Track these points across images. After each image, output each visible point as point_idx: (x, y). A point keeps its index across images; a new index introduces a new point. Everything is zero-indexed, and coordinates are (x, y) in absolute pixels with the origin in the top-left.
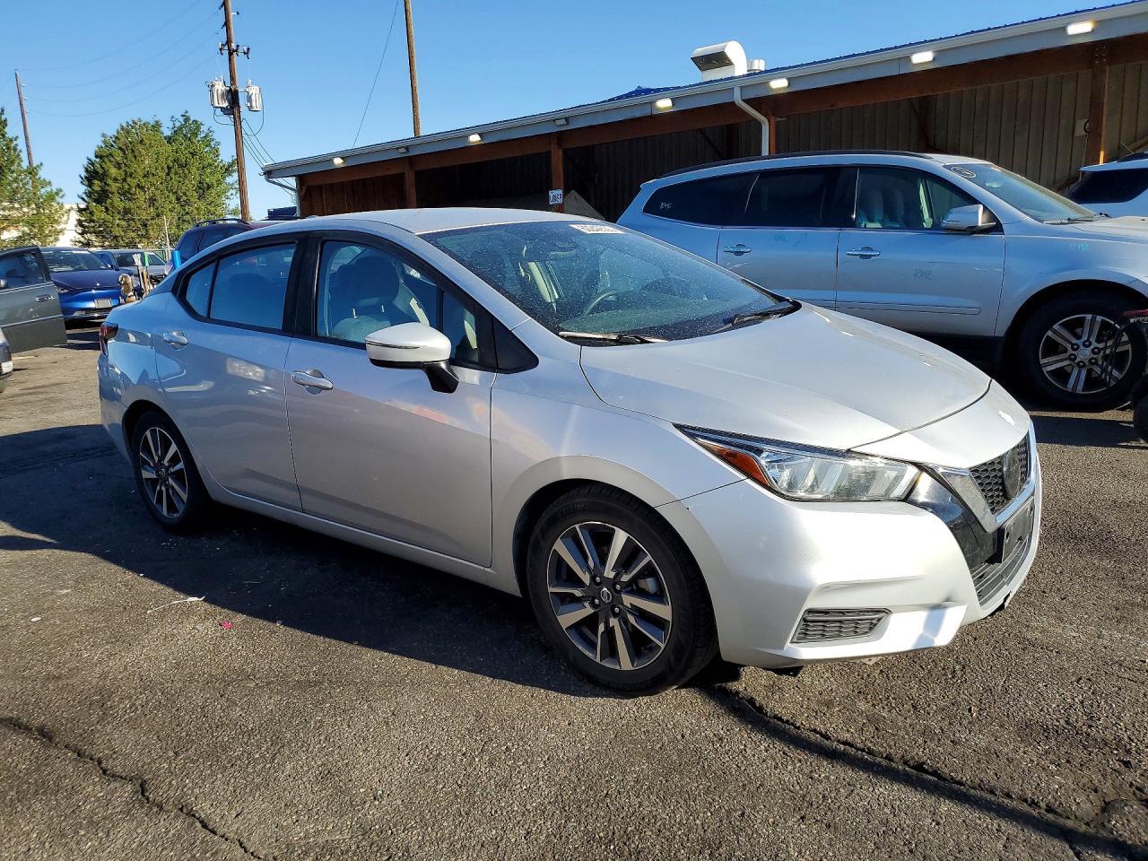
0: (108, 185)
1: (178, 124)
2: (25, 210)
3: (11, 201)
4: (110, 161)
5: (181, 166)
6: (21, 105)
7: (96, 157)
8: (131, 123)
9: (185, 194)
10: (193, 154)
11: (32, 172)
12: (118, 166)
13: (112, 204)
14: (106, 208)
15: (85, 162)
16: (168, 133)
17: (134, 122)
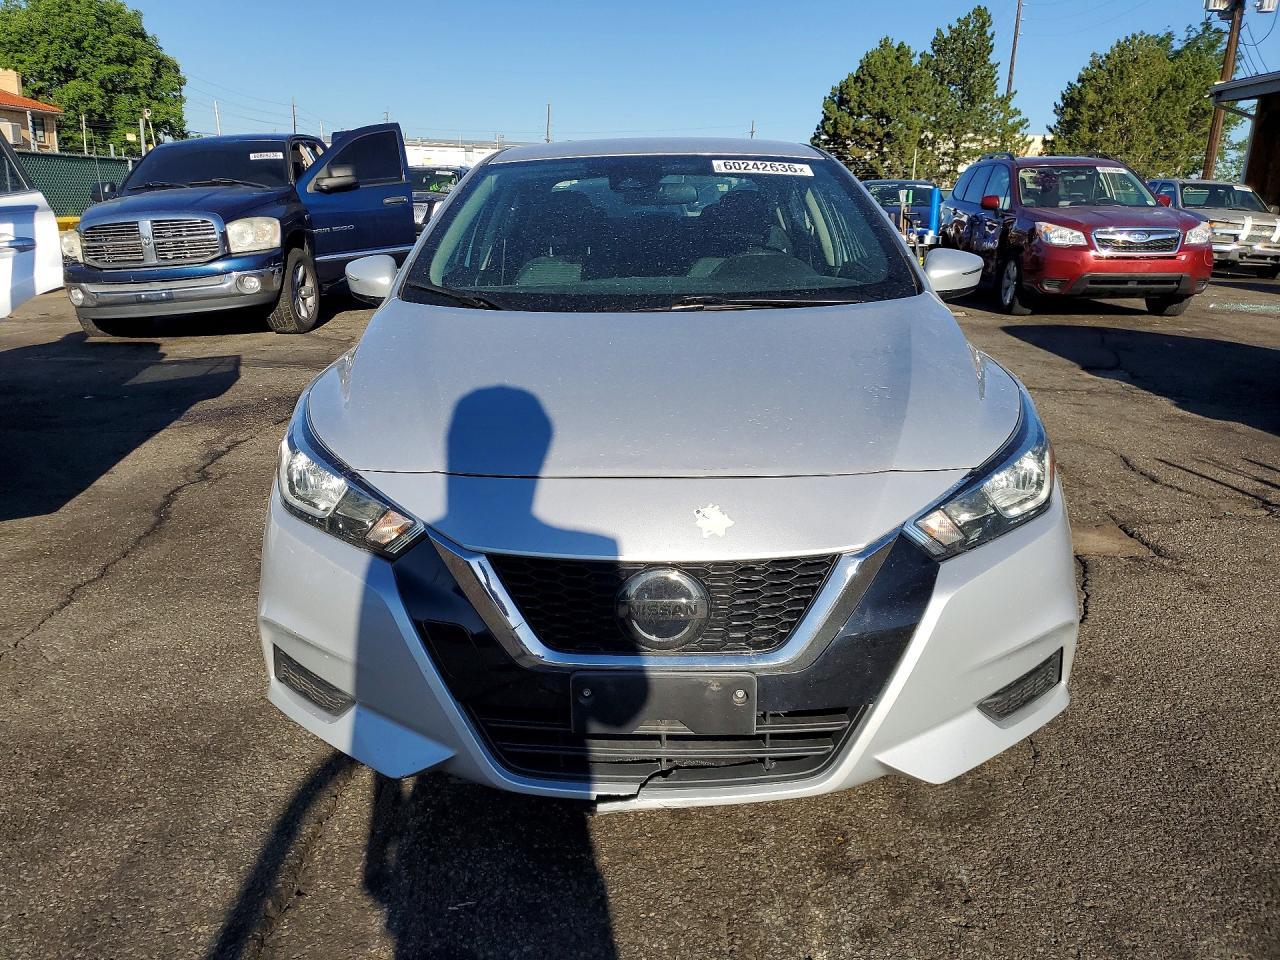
0: (1080, 113)
1: (1193, 35)
2: (987, 141)
3: (976, 132)
4: (1091, 85)
5: (1177, 88)
6: (1017, 27)
7: (1079, 81)
8: (1130, 38)
9: (1171, 123)
10: (1196, 72)
11: (1004, 101)
12: (1099, 91)
13: (1077, 136)
14: (1071, 142)
15: (1064, 87)
16: (1177, 46)
17: (1134, 37)
